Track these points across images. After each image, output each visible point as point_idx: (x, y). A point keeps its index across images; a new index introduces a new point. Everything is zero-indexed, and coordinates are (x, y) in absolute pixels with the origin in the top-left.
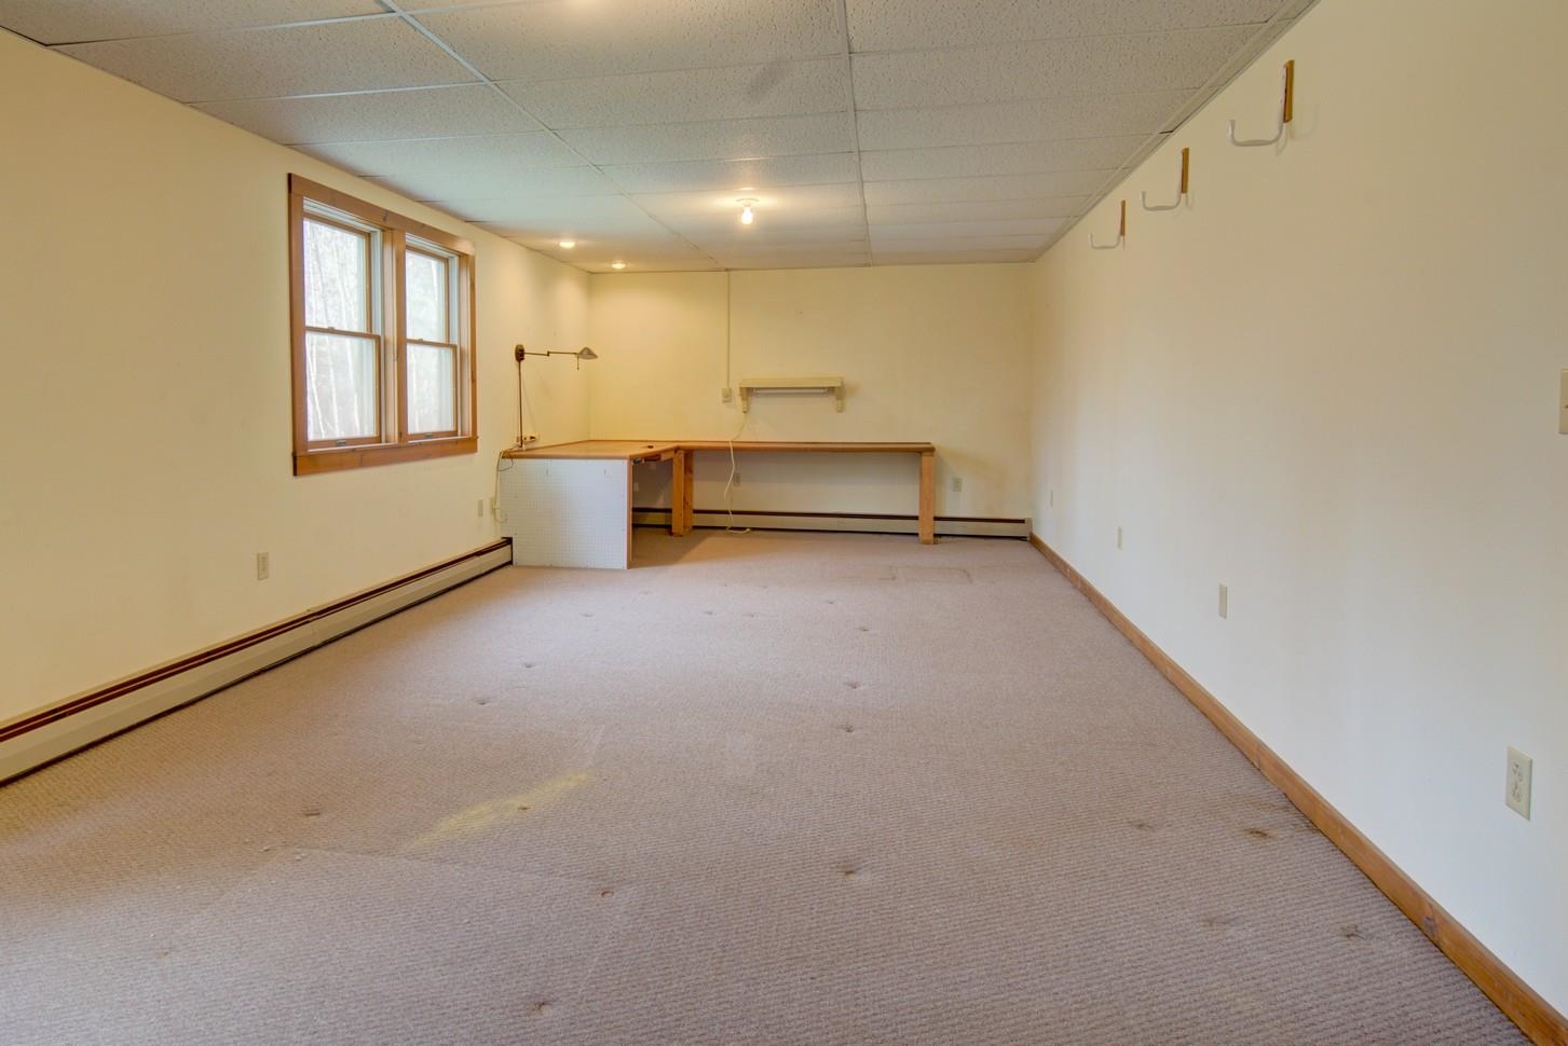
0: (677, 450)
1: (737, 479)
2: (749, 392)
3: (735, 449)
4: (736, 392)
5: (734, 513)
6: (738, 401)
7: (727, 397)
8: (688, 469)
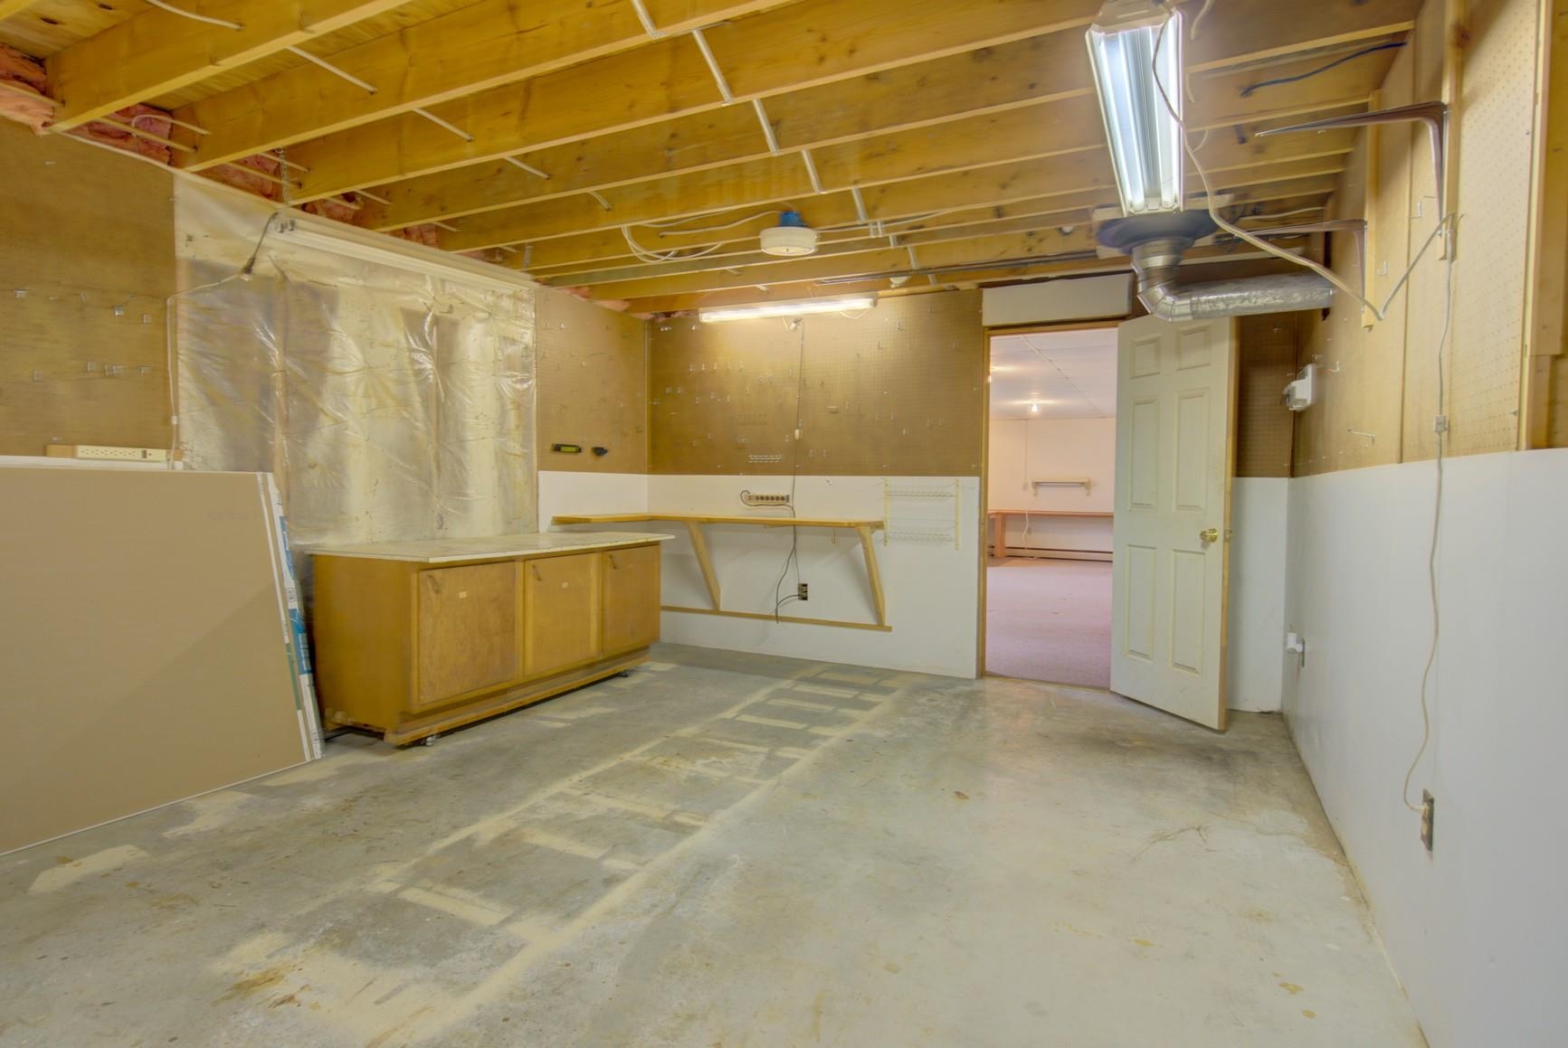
0: (997, 514)
1: (1029, 531)
2: (1037, 484)
3: (1029, 515)
4: (1030, 484)
5: (1028, 549)
6: (1031, 489)
7: (1025, 487)
8: (1004, 525)
